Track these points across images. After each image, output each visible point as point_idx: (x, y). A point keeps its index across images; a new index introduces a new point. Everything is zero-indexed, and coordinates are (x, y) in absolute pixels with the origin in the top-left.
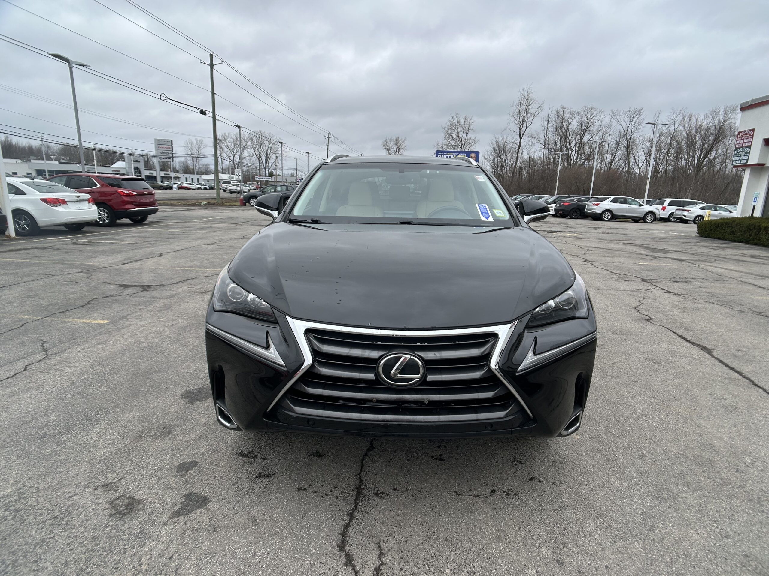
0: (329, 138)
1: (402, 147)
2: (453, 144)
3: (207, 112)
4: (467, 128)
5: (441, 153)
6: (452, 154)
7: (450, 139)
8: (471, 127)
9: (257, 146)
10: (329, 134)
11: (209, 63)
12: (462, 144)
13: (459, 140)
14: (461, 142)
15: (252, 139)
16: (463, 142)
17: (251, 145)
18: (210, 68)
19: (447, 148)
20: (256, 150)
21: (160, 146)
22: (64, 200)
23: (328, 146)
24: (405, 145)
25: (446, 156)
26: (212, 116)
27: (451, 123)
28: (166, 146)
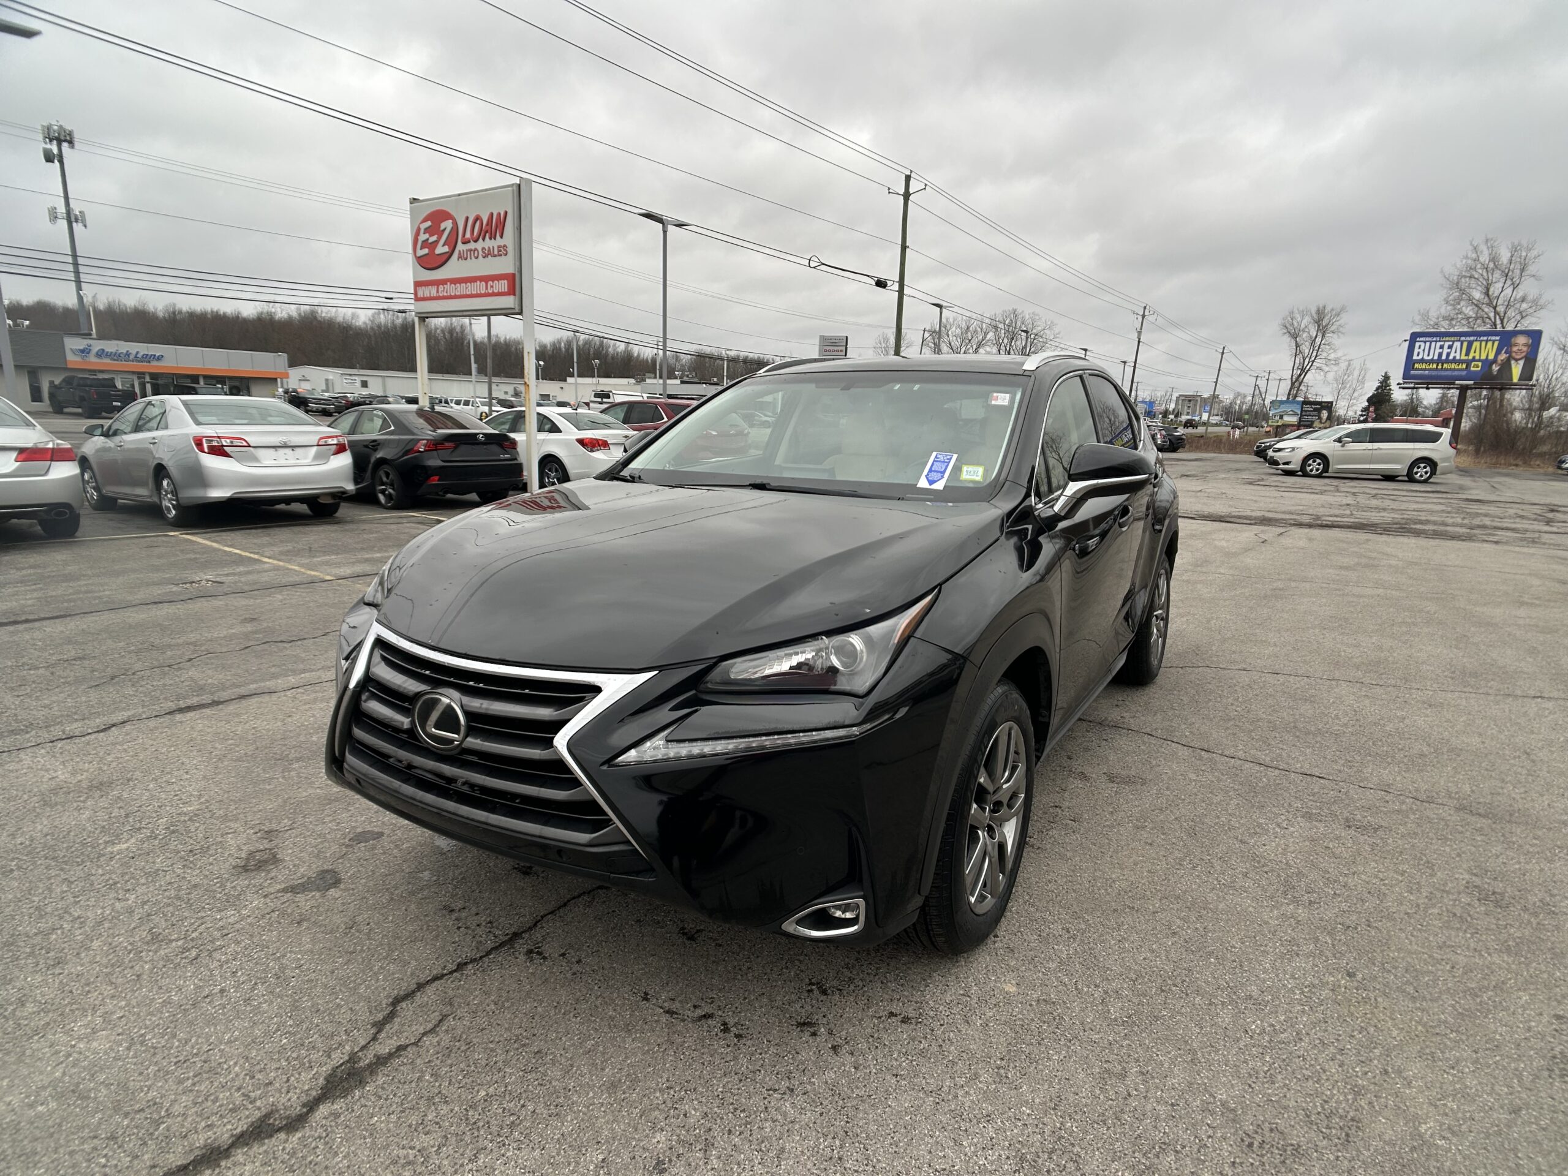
0: (1143, 316)
1: (1333, 328)
2: (1471, 314)
3: (889, 283)
4: (1518, 272)
5: (1421, 339)
6: (1456, 338)
7: (1463, 303)
8: (1532, 269)
9: (1006, 341)
10: (1145, 308)
11: (902, 191)
12: (1496, 313)
13: (1490, 304)
14: (1495, 308)
15: (996, 327)
16: (1501, 309)
17: (992, 338)
18: (903, 201)
19: (1449, 325)
20: (1003, 347)
21: (828, 348)
22: (606, 441)
23: (1140, 333)
24: (1341, 322)
25: (1439, 344)
26: (897, 289)
27: (1469, 261)
28: (836, 348)
